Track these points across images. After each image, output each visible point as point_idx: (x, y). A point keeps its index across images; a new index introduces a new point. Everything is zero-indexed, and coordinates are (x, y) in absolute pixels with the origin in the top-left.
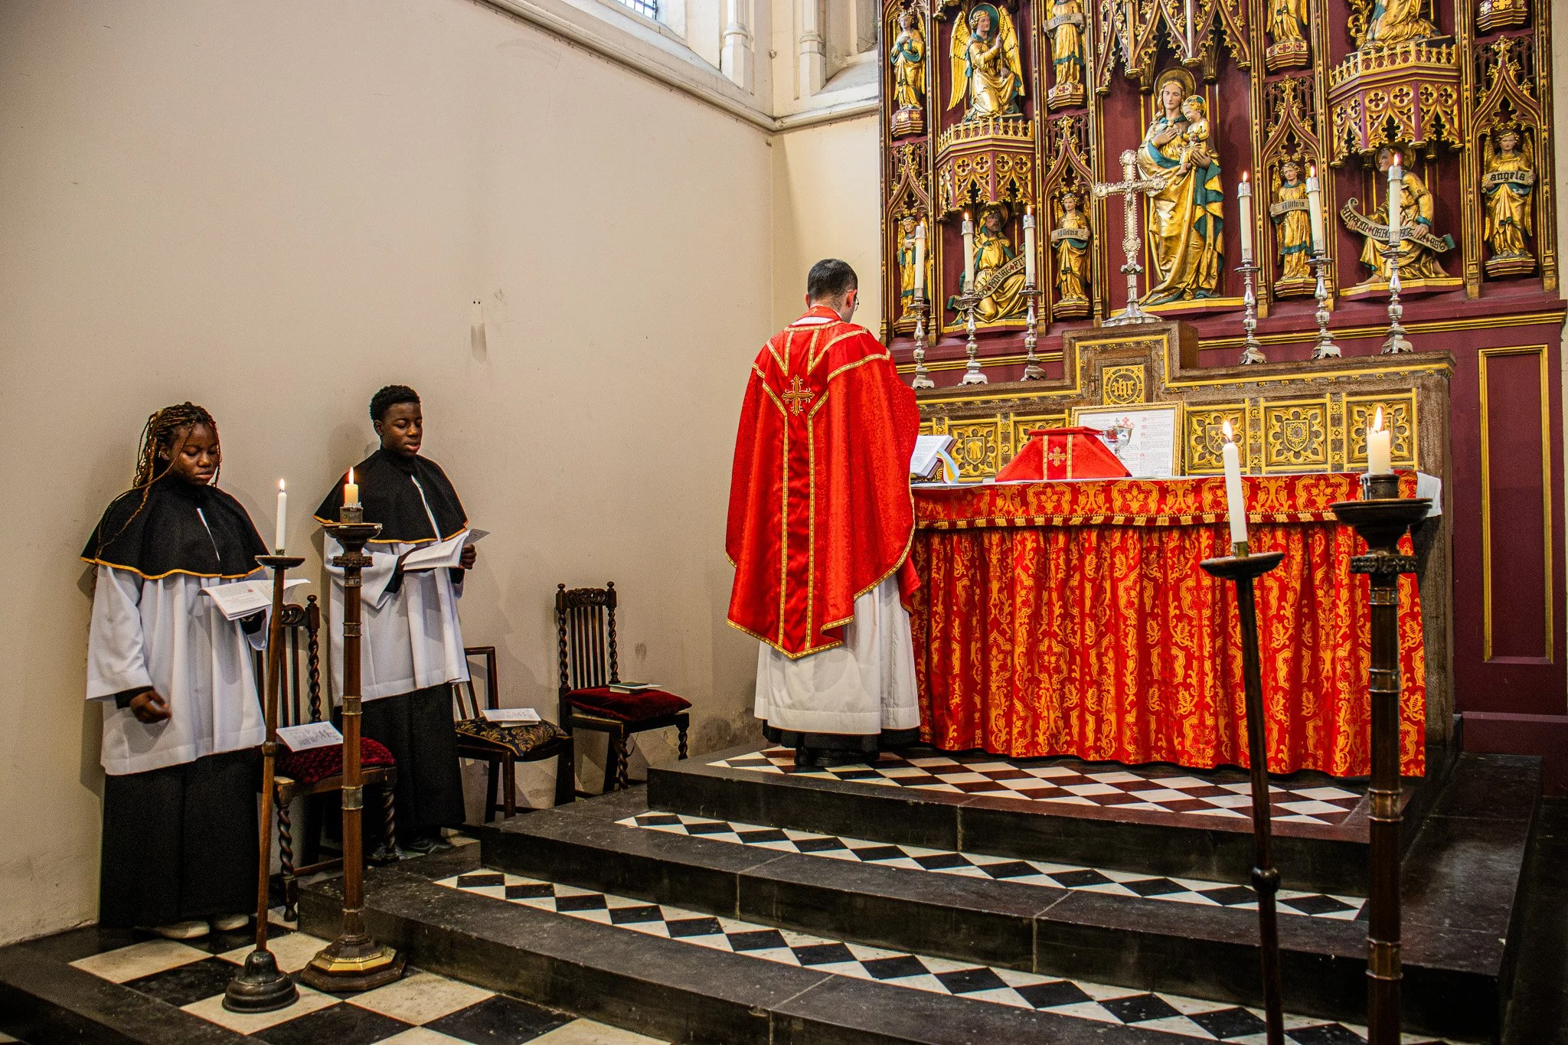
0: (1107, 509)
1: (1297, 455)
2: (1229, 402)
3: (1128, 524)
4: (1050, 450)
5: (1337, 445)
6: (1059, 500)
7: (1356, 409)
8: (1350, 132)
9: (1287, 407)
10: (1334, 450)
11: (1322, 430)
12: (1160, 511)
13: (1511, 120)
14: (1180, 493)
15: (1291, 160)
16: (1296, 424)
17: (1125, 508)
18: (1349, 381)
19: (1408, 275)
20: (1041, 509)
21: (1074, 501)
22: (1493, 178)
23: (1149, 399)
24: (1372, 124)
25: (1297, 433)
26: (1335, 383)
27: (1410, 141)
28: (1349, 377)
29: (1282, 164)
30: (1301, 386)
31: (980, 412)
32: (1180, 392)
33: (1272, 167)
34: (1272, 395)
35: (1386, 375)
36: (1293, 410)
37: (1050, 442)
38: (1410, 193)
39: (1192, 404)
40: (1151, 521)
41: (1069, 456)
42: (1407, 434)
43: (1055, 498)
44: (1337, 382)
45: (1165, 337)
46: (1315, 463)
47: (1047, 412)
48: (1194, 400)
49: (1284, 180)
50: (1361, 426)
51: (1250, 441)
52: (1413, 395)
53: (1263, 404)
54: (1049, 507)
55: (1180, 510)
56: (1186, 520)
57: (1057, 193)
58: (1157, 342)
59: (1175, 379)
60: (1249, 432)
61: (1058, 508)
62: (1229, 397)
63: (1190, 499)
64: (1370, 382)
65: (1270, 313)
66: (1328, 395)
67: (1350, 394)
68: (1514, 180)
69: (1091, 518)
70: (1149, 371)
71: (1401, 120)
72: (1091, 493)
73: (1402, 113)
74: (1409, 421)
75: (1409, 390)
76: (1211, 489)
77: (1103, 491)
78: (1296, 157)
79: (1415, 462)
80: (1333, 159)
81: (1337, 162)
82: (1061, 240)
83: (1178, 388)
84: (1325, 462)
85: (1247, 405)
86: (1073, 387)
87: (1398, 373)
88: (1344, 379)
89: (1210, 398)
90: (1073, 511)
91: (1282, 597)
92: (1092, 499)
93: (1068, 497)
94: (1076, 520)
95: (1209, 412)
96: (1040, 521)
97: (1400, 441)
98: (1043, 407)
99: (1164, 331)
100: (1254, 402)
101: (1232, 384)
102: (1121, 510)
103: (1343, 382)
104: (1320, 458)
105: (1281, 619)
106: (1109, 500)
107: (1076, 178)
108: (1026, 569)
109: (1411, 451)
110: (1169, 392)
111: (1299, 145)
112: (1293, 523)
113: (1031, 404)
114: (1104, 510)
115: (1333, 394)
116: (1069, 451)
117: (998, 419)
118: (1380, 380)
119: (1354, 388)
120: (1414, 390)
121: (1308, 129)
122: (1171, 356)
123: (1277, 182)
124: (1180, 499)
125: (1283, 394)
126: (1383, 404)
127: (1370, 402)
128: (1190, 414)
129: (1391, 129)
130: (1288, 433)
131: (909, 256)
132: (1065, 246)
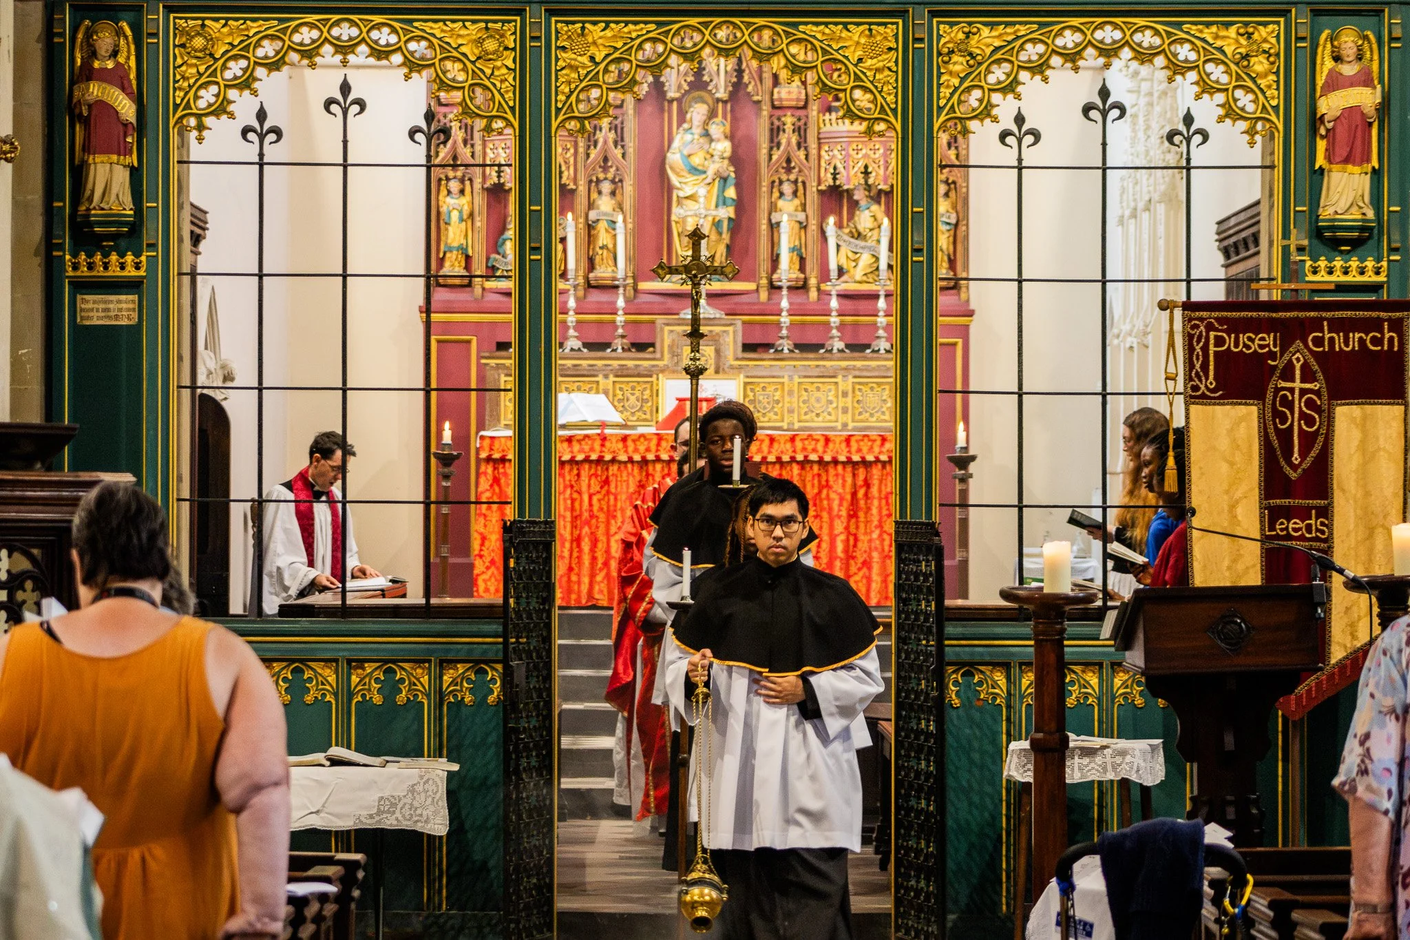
1: (818, 415)
2: (774, 377)
5: (845, 410)
7: (858, 387)
8: (835, 168)
9: (813, 383)
10: (843, 413)
11: (834, 399)
12: (770, 452)
14: (782, 442)
15: (788, 180)
16: (817, 394)
18: (854, 368)
19: (871, 280)
23: (717, 372)
24: (853, 167)
25: (818, 400)
27: (879, 184)
28: (854, 366)
29: (781, 182)
30: (823, 370)
31: (585, 373)
32: (740, 368)
33: (773, 182)
34: (804, 374)
35: (878, 366)
36: (816, 385)
38: (876, 220)
39: (748, 377)
42: (889, 404)
44: (846, 369)
45: (730, 329)
46: (830, 421)
47: (639, 375)
48: (749, 374)
49: (782, 194)
50: (861, 398)
51: (787, 405)
52: (893, 380)
53: (797, 380)
55: (782, 452)
56: (786, 458)
57: (594, 179)
58: (724, 331)
59: (737, 359)
60: (787, 399)
62: (774, 374)
63: (789, 445)
64: (867, 370)
65: (769, 299)
66: (840, 377)
67: (855, 377)
70: (718, 352)
71: (873, 167)
73: (874, 162)
75: (891, 377)
76: (802, 440)
78: (792, 177)
80: (819, 184)
81: (822, 187)
82: (598, 220)
83: (739, 365)
84: (837, 421)
85: (786, 380)
86: (661, 359)
87: (885, 366)
88: (851, 367)
89: (761, 374)
91: (840, 505)
95: (759, 383)
97: (884, 409)
98: (636, 373)
99: (731, 325)
100: (791, 378)
101: (777, 365)
103: (850, 369)
104: (833, 418)
105: (839, 517)
107: (611, 167)
110: (732, 367)
111: (794, 168)
112: (849, 460)
113: (628, 369)
115: (844, 376)
117: (600, 378)
118: (874, 369)
119: (857, 373)
121: (803, 157)
122: (735, 342)
123: (776, 194)
124: (782, 445)
125: (810, 374)
126: (874, 385)
127: (867, 383)
128: (746, 384)
129: (866, 173)
130: (813, 400)
131: (455, 215)
132: (602, 226)
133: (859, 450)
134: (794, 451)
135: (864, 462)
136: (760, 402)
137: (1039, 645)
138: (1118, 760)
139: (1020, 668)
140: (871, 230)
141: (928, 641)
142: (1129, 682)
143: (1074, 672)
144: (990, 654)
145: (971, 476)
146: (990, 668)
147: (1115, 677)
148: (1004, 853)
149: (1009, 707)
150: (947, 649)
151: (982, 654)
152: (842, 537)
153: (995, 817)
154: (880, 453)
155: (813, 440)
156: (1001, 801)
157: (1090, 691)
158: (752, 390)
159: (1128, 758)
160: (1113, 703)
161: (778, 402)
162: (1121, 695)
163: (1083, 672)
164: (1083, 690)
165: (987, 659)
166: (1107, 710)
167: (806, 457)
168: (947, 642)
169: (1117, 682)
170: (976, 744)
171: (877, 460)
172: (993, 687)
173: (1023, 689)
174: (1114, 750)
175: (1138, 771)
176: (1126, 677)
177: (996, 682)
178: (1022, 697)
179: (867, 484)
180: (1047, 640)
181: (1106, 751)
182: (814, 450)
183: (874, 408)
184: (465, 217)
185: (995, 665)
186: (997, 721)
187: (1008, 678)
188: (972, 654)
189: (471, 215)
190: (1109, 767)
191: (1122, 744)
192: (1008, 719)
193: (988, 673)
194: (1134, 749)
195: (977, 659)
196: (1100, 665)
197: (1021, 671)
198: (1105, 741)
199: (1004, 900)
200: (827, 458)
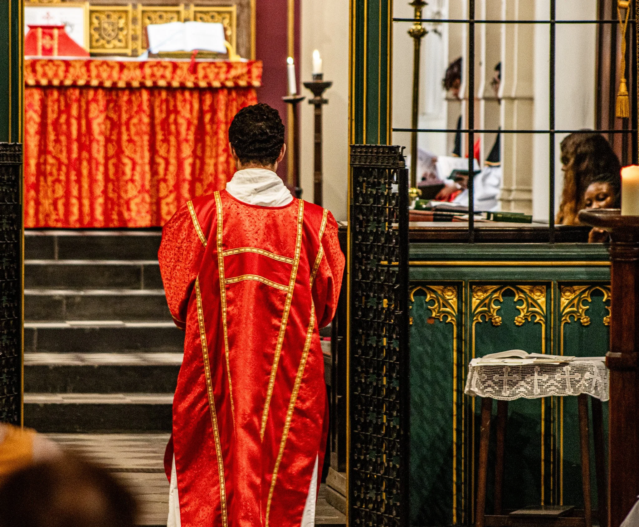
0: (87, 77)
3: (101, 86)
4: (44, 38)
6: (57, 71)
9: (156, 12)
12: (120, 78)
14: (132, 69)
17: (98, 76)
20: (45, 75)
21: (67, 71)
34: (148, 2)
36: (158, 14)
37: (44, 33)
40: (114, 84)
41: (57, 42)
42: (230, 32)
43: (54, 69)
52: (233, 9)
54: (50, 74)
55: (132, 79)
56: (136, 84)
61: (56, 75)
62: (119, 2)
63: (138, 72)
66: (182, 5)
67: (196, 6)
69: (77, 82)
72: (78, 66)
74: (231, 25)
75: (231, 6)
76: (150, 66)
77: (85, 66)
89: (106, 2)
90: (65, 77)
91: (188, 129)
92: (78, 70)
93: (62, 68)
94: (68, 82)
95: (104, 11)
96: (44, 82)
102: (96, 78)
105: (187, 141)
106: (88, 70)
108: (35, 111)
109: (231, 44)
112: (196, 87)
114: (85, 77)
115: (185, 5)
116: (57, 39)
119: (199, 2)
120: (234, 6)
124: (132, 72)
126: (216, 14)
127: (208, 12)
128: (91, 12)
133: (206, 77)
134: (144, 77)
135: (210, 89)
136: (105, 29)
137: (617, 266)
138: (577, 376)
139: (471, 287)
141: (390, 262)
142: (576, 302)
143: (523, 292)
144: (442, 274)
145: (326, 102)
146: (441, 287)
147: (561, 296)
148: (455, 465)
149: (460, 325)
150: (411, 269)
151: (433, 274)
152: (190, 160)
153: (446, 432)
154: (227, 79)
155: (162, 66)
156: (452, 416)
157: (537, 309)
158: (97, 18)
159: (587, 375)
160: (561, 322)
161: (121, 29)
162: (568, 313)
163: (531, 291)
164: (531, 309)
165: (440, 278)
166: (554, 328)
167: (155, 83)
168: (410, 263)
169: (564, 301)
170: (428, 362)
171: (223, 86)
172: (444, 306)
173: (474, 307)
174: (573, 367)
175: (596, 388)
176: (572, 296)
177: (447, 301)
178: (472, 315)
179: (214, 110)
180: (625, 262)
181: (565, 368)
182: (163, 77)
185: (446, 285)
186: (447, 338)
187: (459, 297)
188: (425, 274)
190: (568, 384)
191: (578, 361)
192: (459, 337)
193: (440, 292)
194: (592, 366)
195: (430, 278)
196: (548, 285)
197: (472, 291)
198: (562, 359)
199: (454, 511)
200: (175, 84)
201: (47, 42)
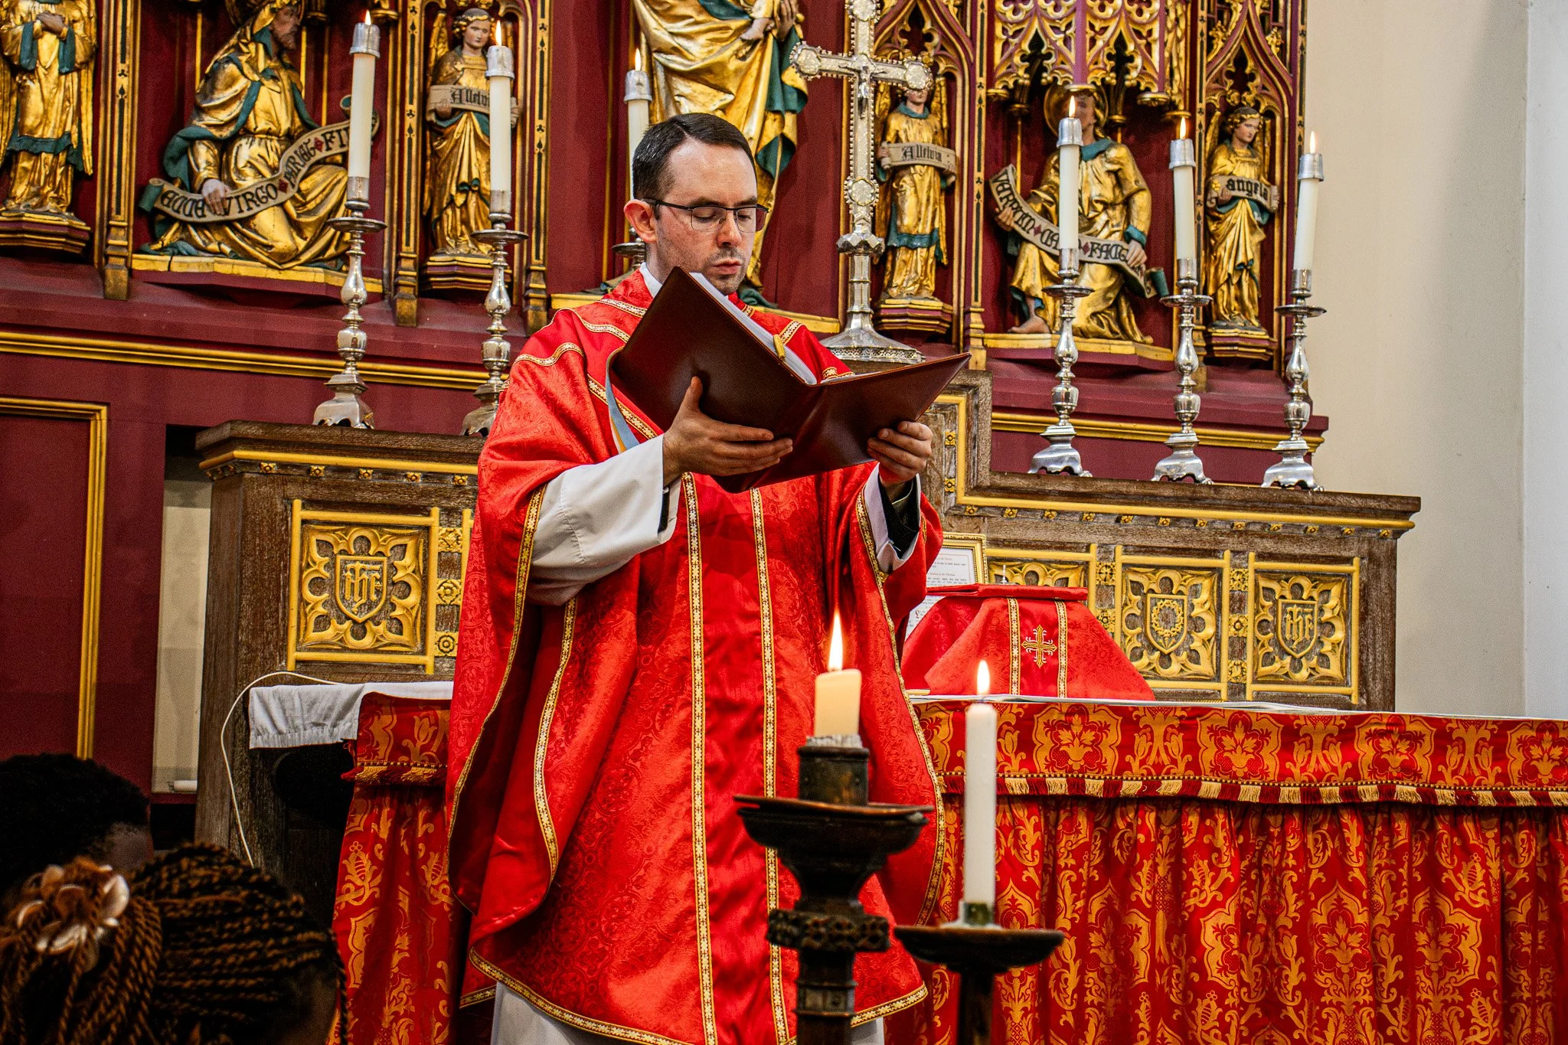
0: (1188, 766)
1: (1164, 660)
2: (1062, 546)
3: (1228, 801)
4: (1026, 631)
5: (1238, 649)
6: (1096, 742)
7: (1263, 583)
9: (1155, 568)
10: (1232, 656)
11: (1209, 619)
12: (1284, 774)
13: (1248, 89)
14: (1318, 740)
16: (1168, 601)
17: (1222, 766)
18: (1265, 531)
20: (1058, 758)
21: (1126, 747)
22: (1231, 184)
24: (1093, 41)
25: (1167, 619)
26: (1241, 533)
27: (1148, 90)
28: (1265, 525)
30: (1186, 531)
32: (980, 515)
34: (1138, 541)
35: (1322, 527)
36: (1163, 575)
37: (1024, 614)
38: (1120, 182)
39: (995, 543)
40: (1270, 792)
41: (1063, 648)
42: (1339, 635)
43: (1089, 736)
44: (1243, 533)
45: (959, 400)
46: (1198, 678)
48: (1002, 536)
50: (1273, 616)
52: (1354, 568)
53: (1121, 558)
54: (1076, 755)
55: (1320, 774)
56: (1331, 793)
59: (978, 490)
61: (1093, 759)
62: (1065, 537)
63: (1335, 755)
64: (1292, 539)
66: (1227, 554)
67: (1261, 557)
68: (1257, 197)
69: (1159, 784)
71: (1137, 46)
72: (1159, 732)
73: (1139, 34)
74: (1346, 616)
75: (1348, 560)
76: (1371, 736)
77: (1182, 728)
78: (926, 60)
79: (1354, 688)
80: (990, 84)
81: (999, 89)
82: (455, 111)
83: (980, 507)
84: (1217, 677)
85: (1092, 556)
87: (1338, 528)
88: (1257, 527)
89: (1031, 535)
90: (1123, 767)
92: (1158, 743)
93: (1114, 736)
94: (1131, 787)
95: (1021, 561)
96: (1057, 784)
97: (1325, 648)
100: (1105, 550)
101: (1074, 513)
102: (1215, 770)
103: (1254, 534)
104: (1205, 667)
106: (1191, 747)
109: (1345, 670)
110: (959, 513)
111: (930, 37)
114: (1182, 765)
115: (1235, 552)
116: (1063, 637)
118: (1309, 536)
119: (1269, 545)
120: (1356, 560)
122: (972, 441)
124: (1317, 753)
125: (1155, 542)
126: (1304, 581)
127: (1288, 575)
129: (1120, 60)
130: (1154, 615)
131: (48, 47)
132: (465, 128)
134: (1354, 773)
140: (1107, 206)
167: (1387, 791)
182: (1409, 770)
183: (1303, 644)
184: (80, 57)
189: (96, 54)
200: (1446, 796)
201: (1039, 646)
